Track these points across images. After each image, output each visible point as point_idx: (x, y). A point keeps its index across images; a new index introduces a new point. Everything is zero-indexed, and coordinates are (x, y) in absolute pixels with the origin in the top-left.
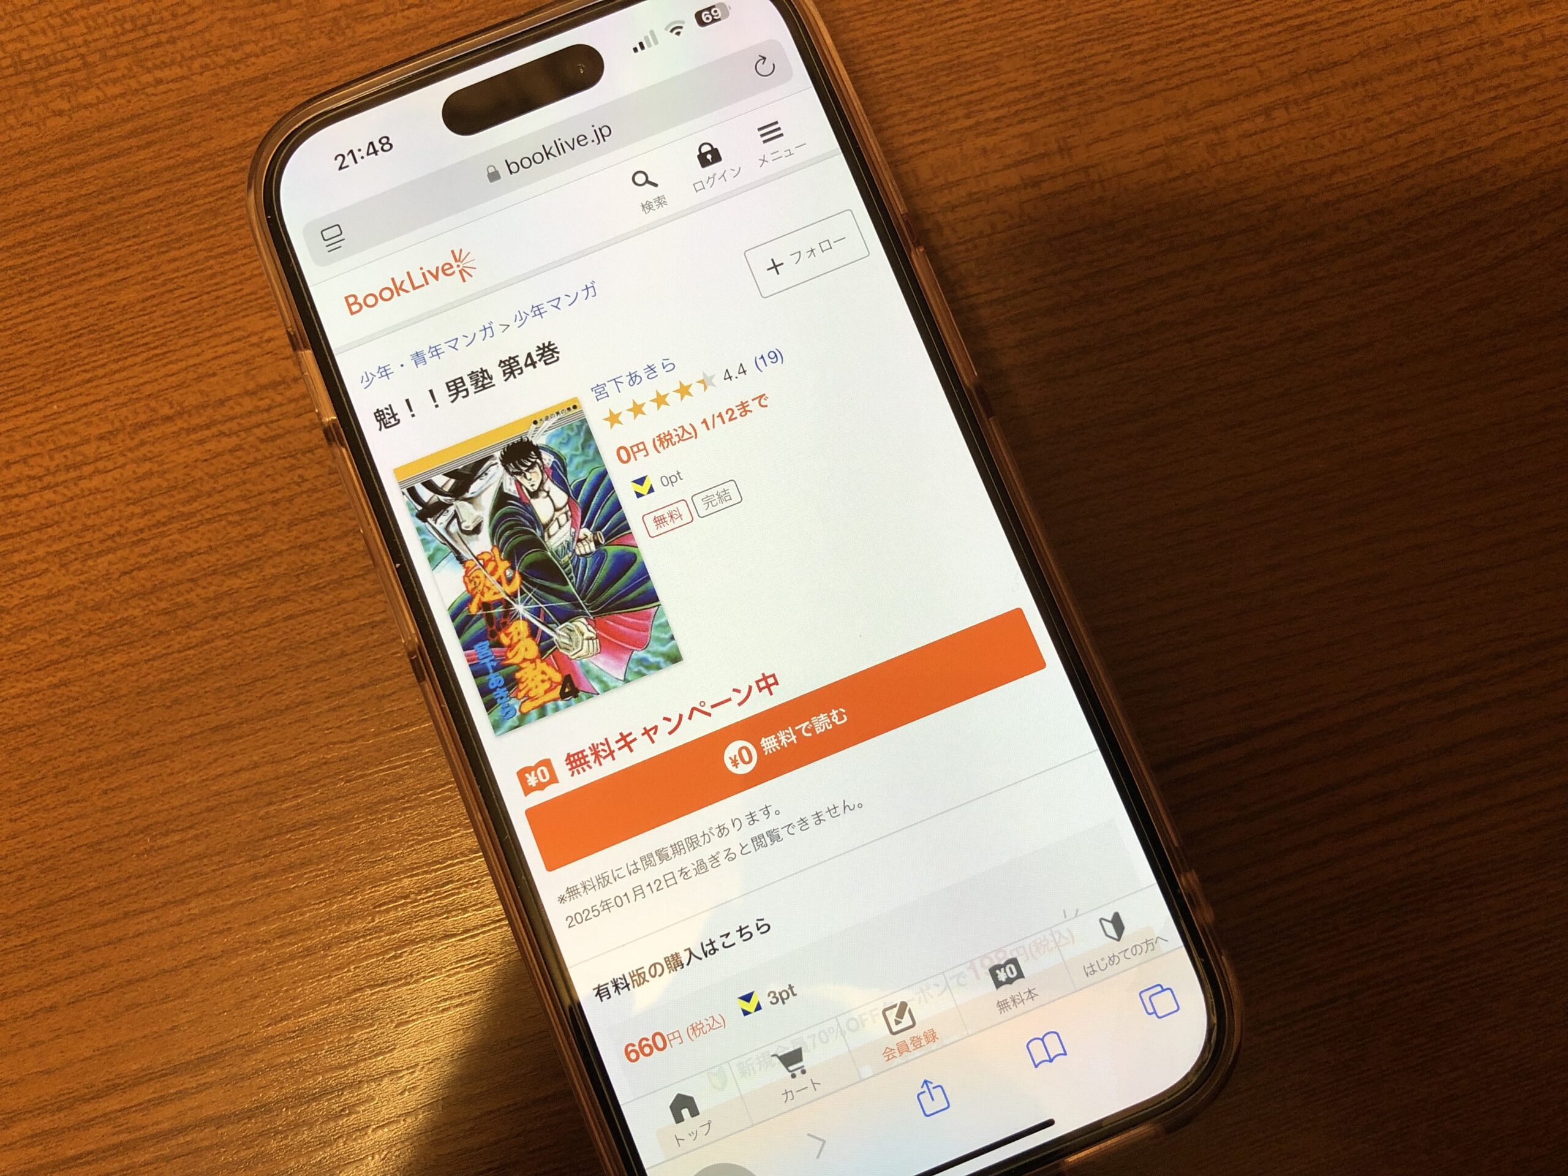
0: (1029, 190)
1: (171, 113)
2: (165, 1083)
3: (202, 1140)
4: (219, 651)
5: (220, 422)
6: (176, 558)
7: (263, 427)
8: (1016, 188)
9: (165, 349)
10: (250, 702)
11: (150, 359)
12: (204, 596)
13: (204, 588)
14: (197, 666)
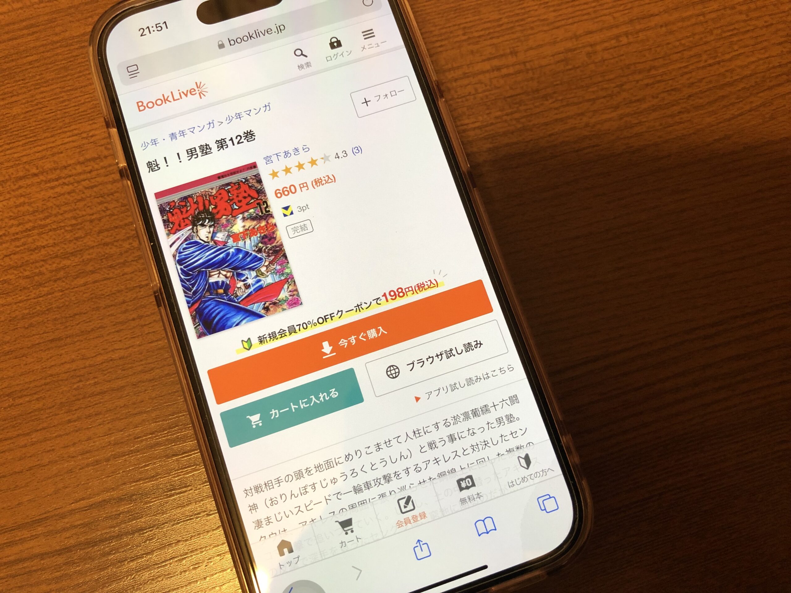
0: (495, 72)
1: (46, 18)
2: (12, 535)
3: (32, 566)
4: (56, 299)
5: (64, 178)
6: (35, 249)
7: (87, 181)
8: (488, 71)
9: (35, 139)
10: (73, 326)
11: (27, 143)
12: (50, 269)
13: (50, 265)
14: (44, 307)
